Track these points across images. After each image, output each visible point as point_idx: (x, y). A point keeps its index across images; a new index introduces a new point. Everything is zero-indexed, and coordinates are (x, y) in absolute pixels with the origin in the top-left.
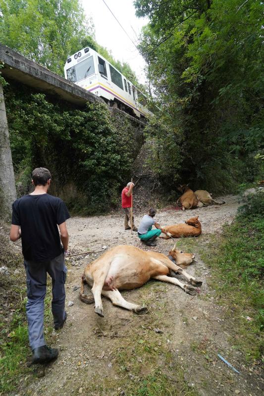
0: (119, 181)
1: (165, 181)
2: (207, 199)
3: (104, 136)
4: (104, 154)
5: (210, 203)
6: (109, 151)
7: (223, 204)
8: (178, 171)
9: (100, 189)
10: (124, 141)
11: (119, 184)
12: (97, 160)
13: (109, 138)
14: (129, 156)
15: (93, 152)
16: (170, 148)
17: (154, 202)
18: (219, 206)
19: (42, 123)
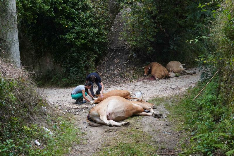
0: (96, 53)
1: (140, 52)
2: (179, 69)
3: (83, 11)
4: (83, 28)
5: (181, 73)
6: (88, 25)
7: (194, 74)
8: (152, 43)
9: (78, 61)
10: (101, 14)
11: (96, 56)
12: (77, 33)
13: (88, 13)
14: (105, 29)
15: (74, 26)
16: (144, 24)
17: (130, 72)
18: (189, 76)
19: (35, 4)
